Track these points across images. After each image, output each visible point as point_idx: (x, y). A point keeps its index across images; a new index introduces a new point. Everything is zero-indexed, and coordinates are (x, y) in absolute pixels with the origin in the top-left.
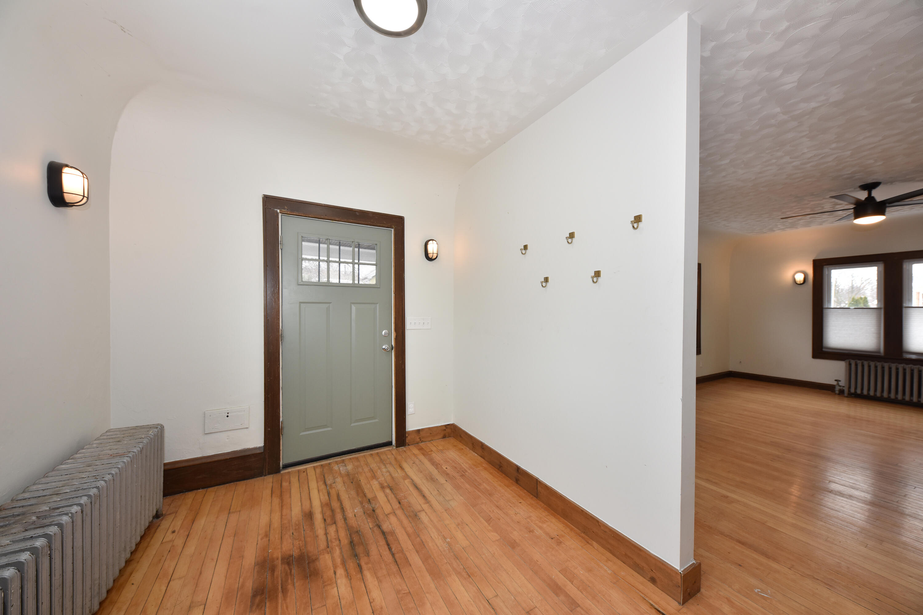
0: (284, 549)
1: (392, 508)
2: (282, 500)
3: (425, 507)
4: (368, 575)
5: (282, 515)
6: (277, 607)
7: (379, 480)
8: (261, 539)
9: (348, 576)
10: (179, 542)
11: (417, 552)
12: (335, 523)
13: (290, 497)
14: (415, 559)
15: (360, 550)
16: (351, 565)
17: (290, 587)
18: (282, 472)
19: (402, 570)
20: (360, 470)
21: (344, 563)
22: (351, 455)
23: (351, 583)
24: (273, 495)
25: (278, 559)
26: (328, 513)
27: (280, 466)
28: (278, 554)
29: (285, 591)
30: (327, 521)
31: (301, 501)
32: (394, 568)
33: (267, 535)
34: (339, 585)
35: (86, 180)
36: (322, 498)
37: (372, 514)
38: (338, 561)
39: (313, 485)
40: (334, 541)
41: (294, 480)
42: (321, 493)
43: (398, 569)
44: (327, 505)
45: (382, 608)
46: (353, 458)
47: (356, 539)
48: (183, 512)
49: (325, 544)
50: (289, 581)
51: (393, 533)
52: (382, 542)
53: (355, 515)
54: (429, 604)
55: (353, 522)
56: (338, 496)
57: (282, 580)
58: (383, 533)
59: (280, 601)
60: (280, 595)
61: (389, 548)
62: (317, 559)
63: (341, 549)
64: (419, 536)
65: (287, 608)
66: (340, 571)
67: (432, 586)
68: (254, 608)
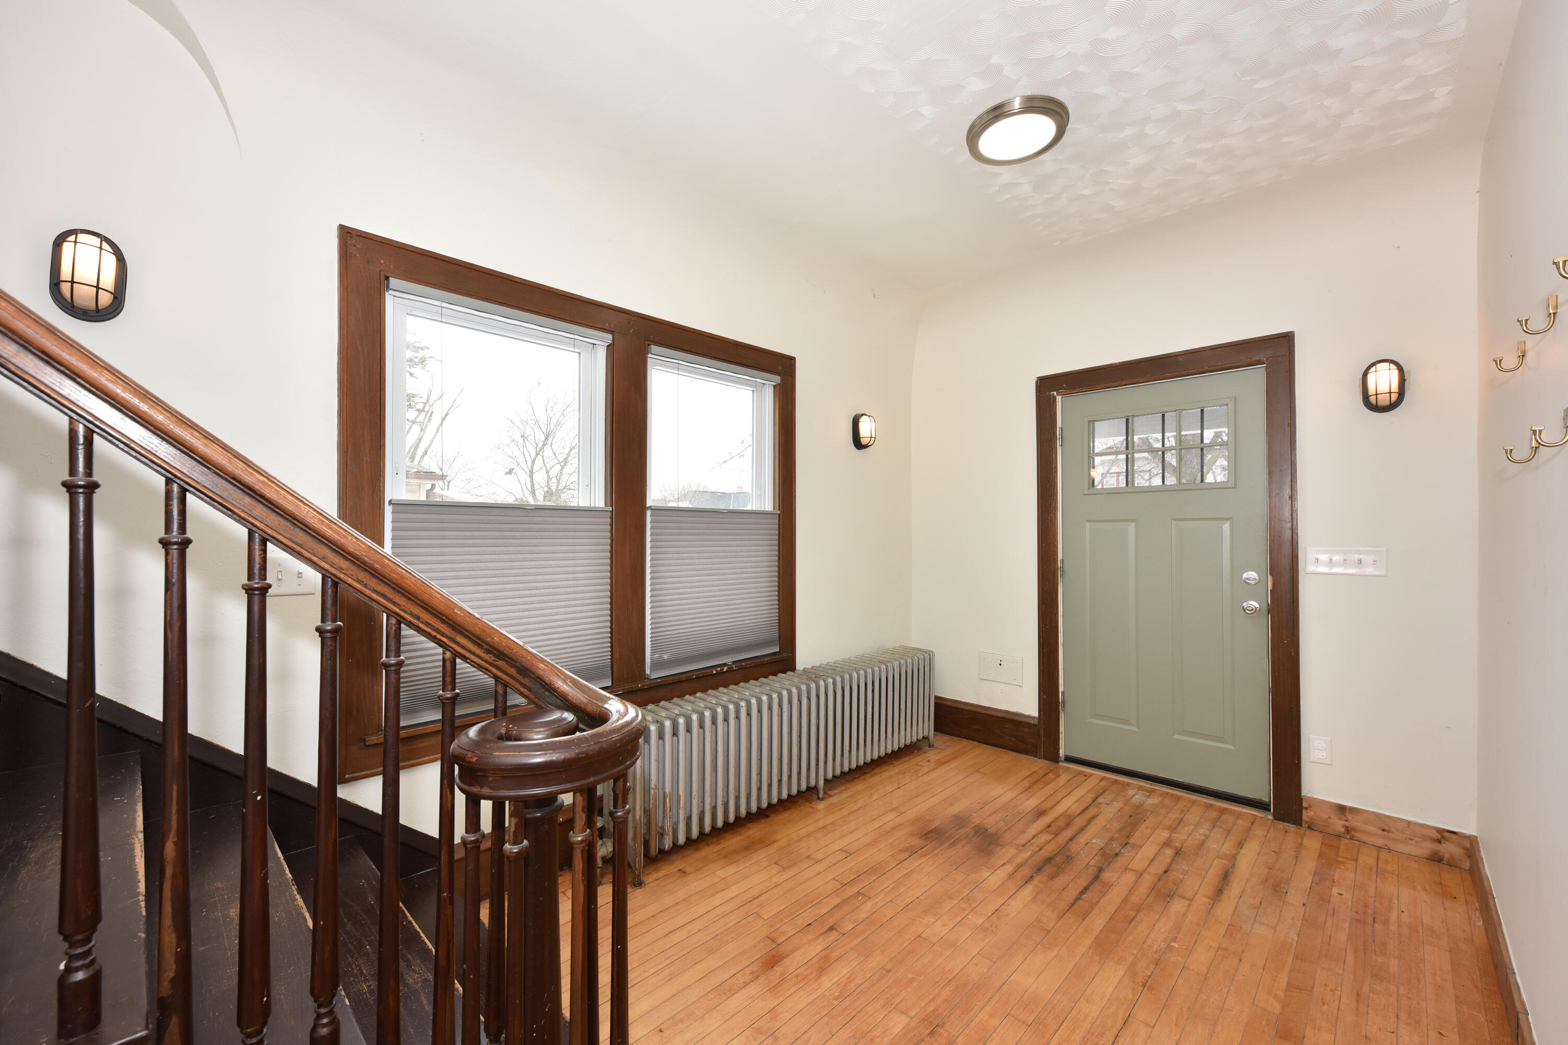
0: (986, 821)
1: (1145, 868)
2: (1030, 787)
3: (1201, 901)
4: (1030, 888)
5: (1015, 798)
6: (936, 849)
7: (1173, 835)
8: (978, 803)
9: (1011, 876)
10: (926, 769)
11: (1111, 918)
12: (1056, 835)
13: (1041, 789)
14: (1098, 921)
15: (1049, 869)
16: (1025, 872)
17: (959, 845)
18: (1060, 764)
19: (1068, 915)
20: (1163, 811)
21: (1021, 865)
22: (1171, 789)
23: (1007, 880)
24: (1028, 779)
25: (973, 823)
26: (1061, 823)
27: (1059, 754)
28: (976, 821)
29: (953, 844)
30: (1051, 828)
31: (1047, 798)
32: (1062, 906)
33: (985, 804)
34: (995, 873)
35: (873, 423)
36: (1072, 808)
37: (1108, 857)
38: (1019, 860)
39: (1079, 792)
40: (1035, 845)
41: (1064, 778)
42: (1077, 804)
43: (1066, 909)
44: (1069, 819)
45: (1007, 915)
46: (1172, 795)
47: (1058, 859)
48: (948, 752)
49: (1024, 842)
50: (963, 843)
51: (1108, 886)
52: (1083, 883)
53: (1087, 843)
54: (1054, 954)
55: (1075, 847)
56: (1094, 817)
57: (959, 837)
58: (1096, 878)
59: (943, 847)
60: (947, 844)
61: (1082, 891)
62: (1003, 846)
63: (1032, 856)
64: (1138, 911)
65: (942, 854)
66: (1009, 868)
67: (1082, 950)
68: (923, 838)
